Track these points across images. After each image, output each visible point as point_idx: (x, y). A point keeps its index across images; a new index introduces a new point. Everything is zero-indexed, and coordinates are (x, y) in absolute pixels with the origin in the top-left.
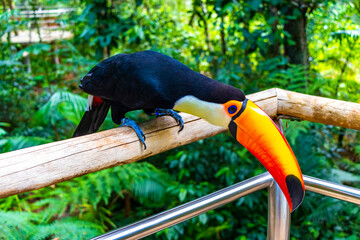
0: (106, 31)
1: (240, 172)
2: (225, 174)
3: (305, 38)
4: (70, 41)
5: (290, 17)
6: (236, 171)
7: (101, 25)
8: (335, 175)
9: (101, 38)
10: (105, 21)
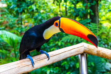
0: (20, 6)
1: (71, 64)
2: (65, 64)
3: (98, 12)
4: (6, 8)
5: (92, 4)
6: (69, 63)
7: (19, 4)
8: (108, 65)
9: (19, 9)
10: (20, 2)
